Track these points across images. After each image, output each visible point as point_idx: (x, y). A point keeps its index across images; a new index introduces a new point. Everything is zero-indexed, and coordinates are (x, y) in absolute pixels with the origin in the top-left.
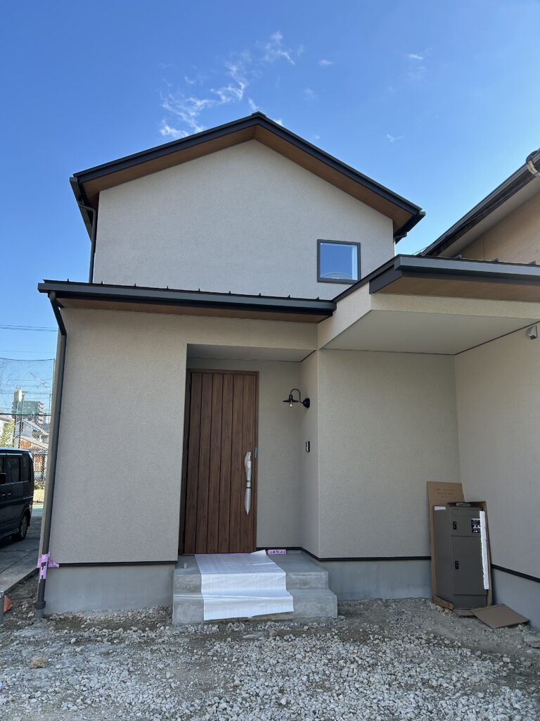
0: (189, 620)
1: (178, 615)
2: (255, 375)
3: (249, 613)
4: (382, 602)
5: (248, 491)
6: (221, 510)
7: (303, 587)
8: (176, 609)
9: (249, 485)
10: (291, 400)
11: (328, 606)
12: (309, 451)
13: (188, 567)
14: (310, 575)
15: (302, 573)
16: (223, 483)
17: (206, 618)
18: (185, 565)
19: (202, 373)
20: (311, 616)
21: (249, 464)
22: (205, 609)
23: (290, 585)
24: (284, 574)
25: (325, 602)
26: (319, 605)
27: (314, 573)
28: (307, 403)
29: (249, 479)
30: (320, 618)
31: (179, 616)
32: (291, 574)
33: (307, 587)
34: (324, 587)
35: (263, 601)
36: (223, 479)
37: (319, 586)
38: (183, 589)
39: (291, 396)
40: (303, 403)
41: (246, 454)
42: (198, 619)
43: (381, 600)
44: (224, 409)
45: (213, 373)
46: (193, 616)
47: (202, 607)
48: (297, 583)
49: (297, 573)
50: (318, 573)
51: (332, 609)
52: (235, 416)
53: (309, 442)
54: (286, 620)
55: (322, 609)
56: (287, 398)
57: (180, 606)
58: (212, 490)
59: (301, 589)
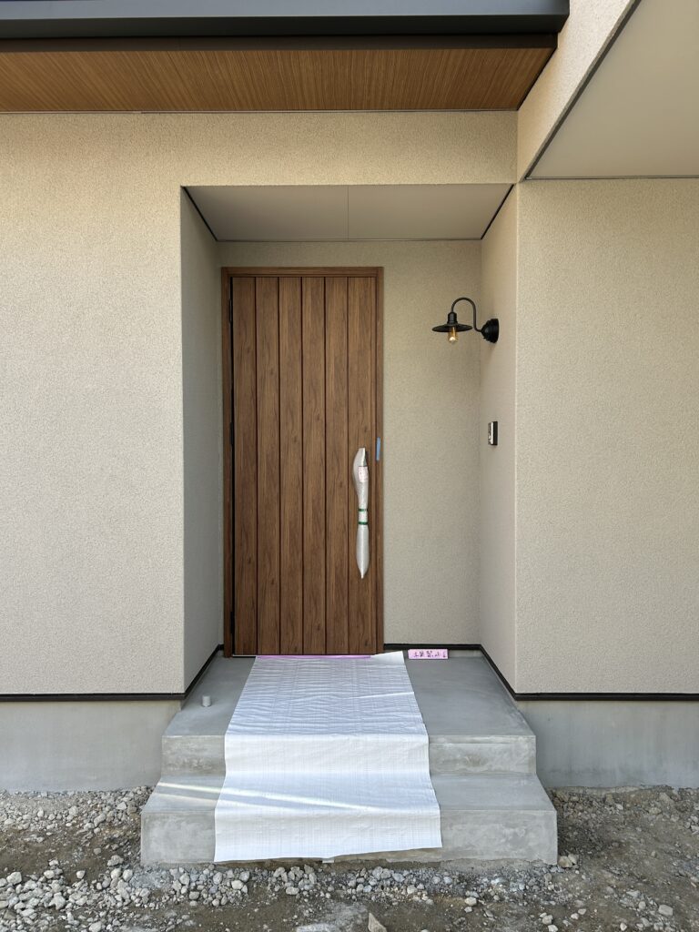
0: (180, 856)
1: (153, 845)
2: (375, 275)
3: (327, 847)
4: (671, 796)
5: (363, 530)
6: (308, 568)
7: (471, 769)
8: (148, 829)
9: (363, 517)
10: (451, 326)
11: (532, 835)
12: (495, 443)
13: (212, 703)
14: (490, 742)
15: (468, 738)
16: (309, 513)
17: (220, 857)
18: (206, 699)
19: (252, 276)
20: (486, 857)
21: (362, 474)
22: (217, 833)
23: (438, 765)
24: (425, 739)
25: (525, 824)
26: (508, 831)
27: (500, 739)
28: (491, 332)
29: (363, 504)
30: (510, 862)
31: (155, 846)
32: (442, 740)
33: (480, 769)
34: (525, 770)
35: (364, 818)
36: (310, 505)
37: (513, 768)
38: (184, 766)
39: (452, 316)
40: (482, 331)
41: (357, 451)
42: (201, 855)
43: (668, 789)
44: (307, 356)
45: (278, 277)
46: (191, 846)
47: (212, 826)
48: (455, 761)
49: (456, 738)
50: (513, 738)
51: (541, 841)
52: (331, 370)
53: (495, 424)
54: (421, 865)
55: (516, 841)
56: (444, 322)
57: (157, 823)
58: (286, 525)
59: (466, 774)
